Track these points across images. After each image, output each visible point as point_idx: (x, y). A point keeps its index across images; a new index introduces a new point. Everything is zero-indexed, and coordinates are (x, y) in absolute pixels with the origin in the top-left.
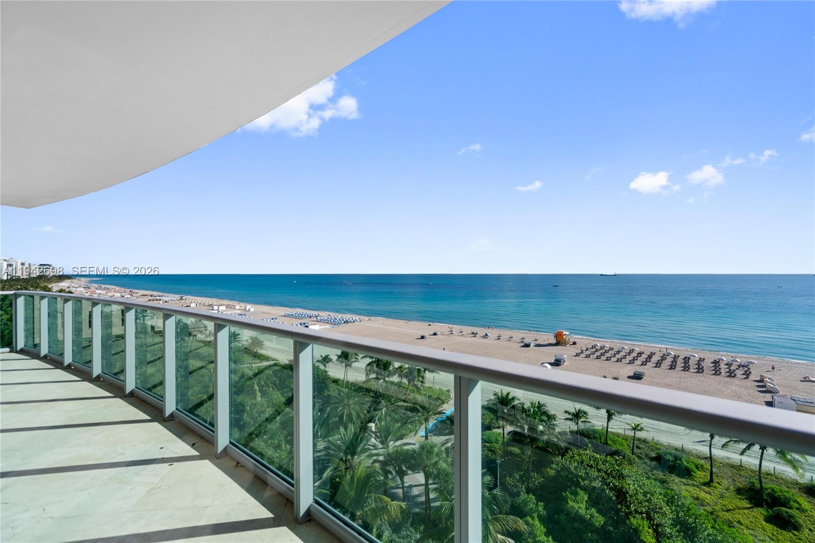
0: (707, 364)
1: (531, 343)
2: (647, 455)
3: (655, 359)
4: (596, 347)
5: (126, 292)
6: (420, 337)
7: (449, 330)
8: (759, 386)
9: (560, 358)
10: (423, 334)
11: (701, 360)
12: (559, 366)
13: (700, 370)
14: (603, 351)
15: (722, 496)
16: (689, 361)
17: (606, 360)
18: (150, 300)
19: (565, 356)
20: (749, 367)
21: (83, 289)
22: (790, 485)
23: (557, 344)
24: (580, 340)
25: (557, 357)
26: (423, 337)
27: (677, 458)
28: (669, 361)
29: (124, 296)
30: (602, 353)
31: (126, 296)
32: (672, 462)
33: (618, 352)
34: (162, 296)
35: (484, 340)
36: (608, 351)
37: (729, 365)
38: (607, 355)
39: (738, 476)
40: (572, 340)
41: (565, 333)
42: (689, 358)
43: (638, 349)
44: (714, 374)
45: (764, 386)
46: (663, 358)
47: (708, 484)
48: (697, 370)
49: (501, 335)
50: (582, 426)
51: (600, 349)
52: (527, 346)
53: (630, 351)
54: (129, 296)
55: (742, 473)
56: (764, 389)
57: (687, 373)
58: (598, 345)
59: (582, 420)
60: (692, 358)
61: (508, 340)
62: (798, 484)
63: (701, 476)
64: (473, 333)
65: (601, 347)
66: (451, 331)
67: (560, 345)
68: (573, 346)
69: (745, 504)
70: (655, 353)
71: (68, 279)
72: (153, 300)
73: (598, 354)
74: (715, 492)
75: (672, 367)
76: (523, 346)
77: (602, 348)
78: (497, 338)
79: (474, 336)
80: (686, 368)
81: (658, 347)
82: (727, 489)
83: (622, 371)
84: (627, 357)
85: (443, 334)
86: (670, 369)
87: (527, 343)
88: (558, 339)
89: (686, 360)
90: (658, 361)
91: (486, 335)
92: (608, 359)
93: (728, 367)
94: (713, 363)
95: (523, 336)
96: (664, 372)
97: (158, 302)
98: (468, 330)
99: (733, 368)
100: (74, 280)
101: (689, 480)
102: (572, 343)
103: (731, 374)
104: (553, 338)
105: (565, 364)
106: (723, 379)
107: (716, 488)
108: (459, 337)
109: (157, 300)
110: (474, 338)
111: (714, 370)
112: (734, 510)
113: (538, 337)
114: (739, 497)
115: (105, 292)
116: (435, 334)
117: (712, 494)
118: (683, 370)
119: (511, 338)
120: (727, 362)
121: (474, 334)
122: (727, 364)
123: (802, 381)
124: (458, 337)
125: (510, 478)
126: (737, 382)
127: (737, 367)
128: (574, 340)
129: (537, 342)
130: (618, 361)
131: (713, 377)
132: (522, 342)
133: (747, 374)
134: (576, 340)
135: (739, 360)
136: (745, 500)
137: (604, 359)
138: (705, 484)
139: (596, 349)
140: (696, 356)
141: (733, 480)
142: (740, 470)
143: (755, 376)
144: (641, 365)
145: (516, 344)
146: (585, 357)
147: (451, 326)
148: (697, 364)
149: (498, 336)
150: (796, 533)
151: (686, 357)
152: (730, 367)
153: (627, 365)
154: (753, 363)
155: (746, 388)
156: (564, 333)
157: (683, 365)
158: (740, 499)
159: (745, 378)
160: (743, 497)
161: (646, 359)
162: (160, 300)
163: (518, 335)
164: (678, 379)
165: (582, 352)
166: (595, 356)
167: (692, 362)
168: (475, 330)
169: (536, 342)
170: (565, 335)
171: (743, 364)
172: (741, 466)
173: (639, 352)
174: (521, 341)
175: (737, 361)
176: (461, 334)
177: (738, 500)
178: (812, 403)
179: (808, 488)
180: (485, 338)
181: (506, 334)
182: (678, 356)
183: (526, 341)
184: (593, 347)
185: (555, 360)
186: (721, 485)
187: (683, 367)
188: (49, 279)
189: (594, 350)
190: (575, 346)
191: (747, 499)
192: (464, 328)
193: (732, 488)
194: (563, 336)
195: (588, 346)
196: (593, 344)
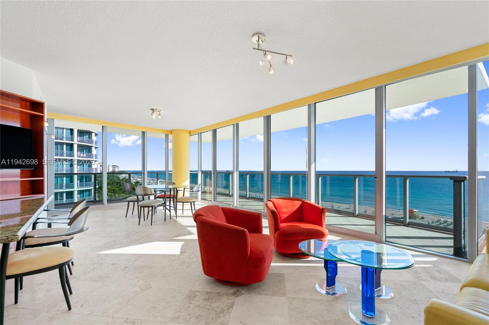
1: (389, 216)
4: (440, 222)
5: (151, 180)
7: (331, 206)
24: (427, 216)
29: (150, 182)
40: (420, 216)
41: (415, 210)
54: (153, 182)
65: (444, 222)
67: (412, 219)
68: (422, 220)
102: (421, 218)
113: (394, 212)
128: (422, 216)
134: (424, 216)
139: (440, 223)
149: (365, 210)
156: (414, 211)
169: (392, 216)
170: (415, 212)
190: (423, 220)
194: (413, 213)
195: (433, 220)
196: (438, 219)
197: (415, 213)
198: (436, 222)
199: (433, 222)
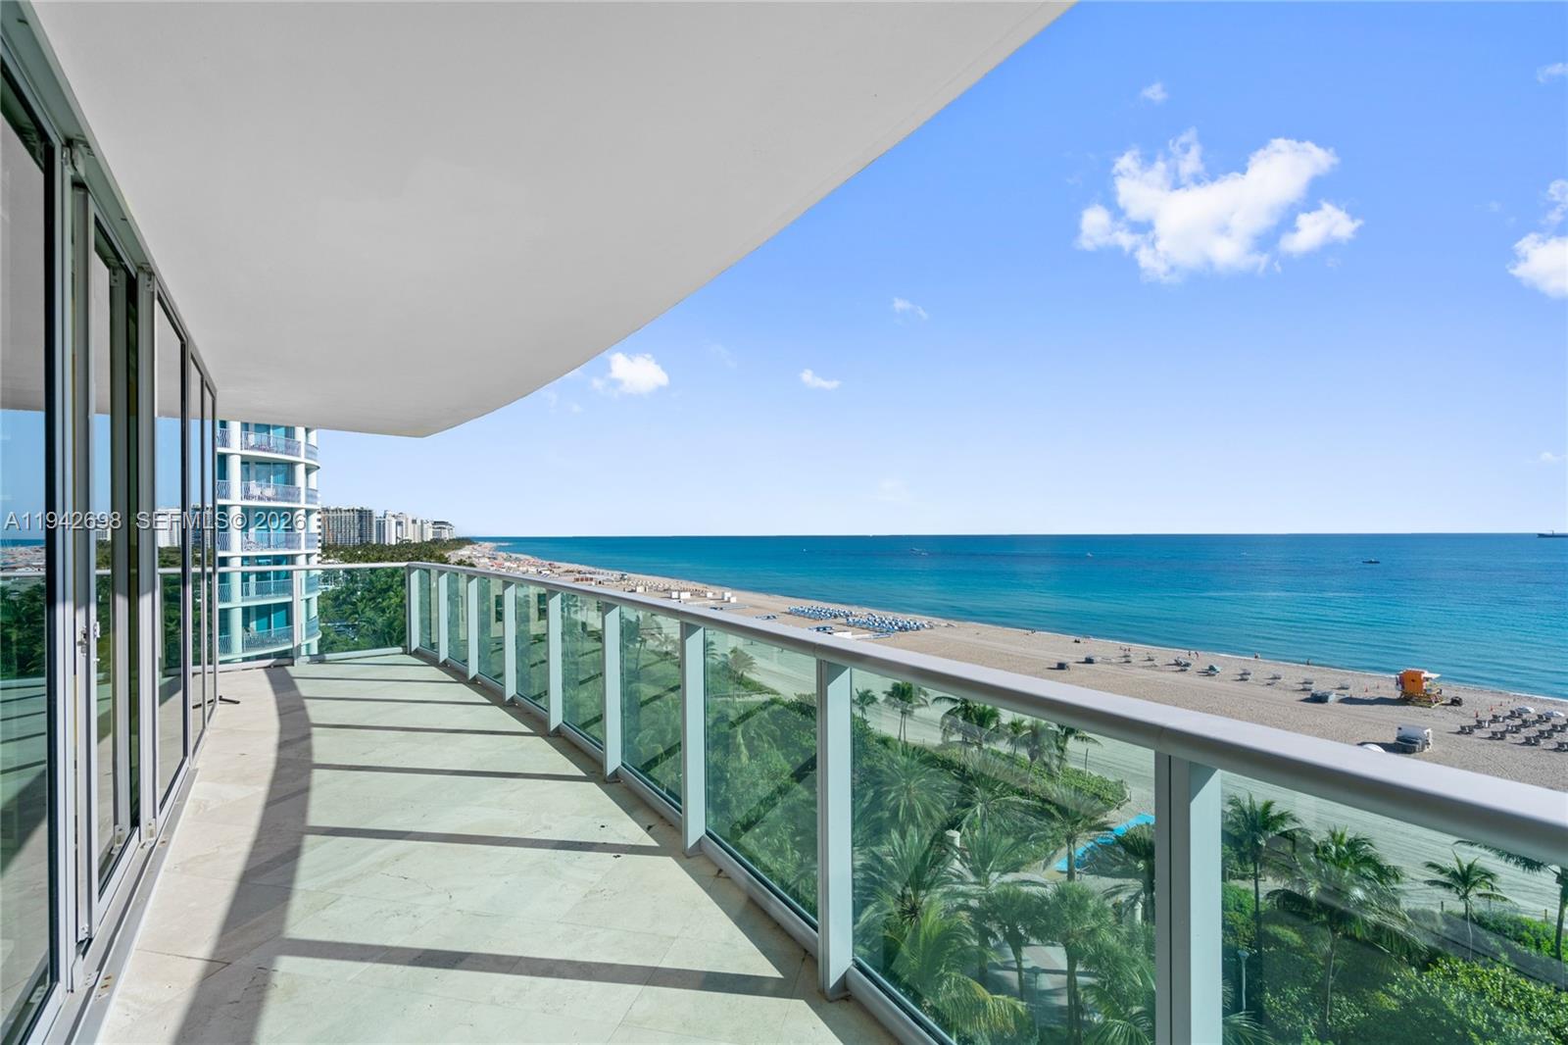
1: (1330, 693)
4: (1525, 716)
5: (544, 566)
6: (1056, 666)
7: (1122, 653)
9: (1414, 736)
10: (1063, 660)
12: (1410, 753)
14: (1546, 727)
17: (1555, 750)
18: (577, 580)
19: (1429, 730)
21: (487, 560)
23: (1405, 700)
24: (1472, 696)
25: (1402, 733)
26: (1061, 666)
29: (541, 572)
30: (1542, 733)
31: (544, 572)
34: (594, 573)
35: (1207, 681)
40: (1449, 694)
41: (1426, 674)
49: (1249, 670)
50: (1479, 906)
51: (1537, 722)
52: (1320, 699)
54: (548, 572)
58: (1532, 710)
59: (1480, 891)
61: (1269, 684)
64: (1178, 664)
65: (1540, 717)
66: (1125, 656)
67: (1414, 704)
68: (1453, 708)
71: (468, 544)
72: (582, 580)
73: (1532, 732)
76: (1306, 700)
77: (1541, 719)
78: (1239, 677)
79: (1182, 670)
85: (1107, 661)
87: (1319, 693)
88: (1407, 689)
91: (1212, 668)
95: (1308, 675)
97: (589, 582)
98: (1165, 654)
100: (476, 547)
102: (1449, 702)
104: (1393, 685)
105: (1427, 750)
108: (1145, 671)
109: (587, 580)
110: (1181, 676)
113: (1348, 681)
115: (515, 565)
116: (1089, 661)
119: (1276, 678)
121: (1182, 666)
124: (1141, 670)
125: (1273, 996)
128: (1453, 695)
129: (1347, 694)
132: (1304, 690)
134: (1461, 695)
137: (1550, 747)
139: (1525, 721)
145: (1288, 694)
146: (1490, 738)
147: (1125, 645)
149: (1242, 672)
156: (1423, 676)
162: (591, 579)
163: (1294, 674)
165: (1479, 725)
166: (1520, 737)
168: (1182, 655)
169: (1342, 691)
170: (1427, 679)
174: (1301, 687)
176: (1149, 663)
180: (1209, 675)
181: (1262, 668)
183: (1317, 688)
184: (1513, 715)
185: (1398, 739)
188: (445, 544)
189: (1518, 722)
190: (1458, 708)
192: (1154, 651)
194: (1421, 682)
195: (1498, 712)
196: (1515, 706)
197: (1428, 683)
198: (1508, 718)
199: (1495, 717)
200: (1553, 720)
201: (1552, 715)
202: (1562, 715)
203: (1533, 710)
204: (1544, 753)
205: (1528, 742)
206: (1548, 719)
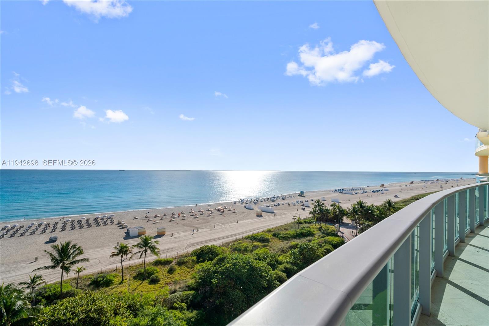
0: (91, 221)
2: (85, 285)
3: (60, 226)
8: (119, 226)
11: (87, 220)
13: (89, 226)
14: (15, 230)
15: (129, 285)
16: (81, 222)
17: (20, 236)
20: (112, 218)
22: (149, 265)
27: (103, 277)
28: (69, 226)
30: (14, 232)
32: (102, 281)
33: (29, 227)
36: (20, 228)
37: (102, 219)
38: (20, 232)
39: (131, 272)
42: (81, 220)
43: (45, 222)
44: (97, 226)
45: (122, 226)
46: (65, 224)
47: (121, 283)
48: (88, 226)
51: (11, 229)
53: (39, 224)
55: (132, 269)
56: (122, 227)
57: (82, 229)
58: (9, 226)
60: (82, 220)
62: (151, 263)
63: (116, 280)
69: (140, 282)
70: (58, 222)
73: (11, 232)
74: (126, 284)
75: (73, 228)
77: (12, 228)
80: (81, 227)
81: (59, 218)
82: (130, 280)
83: (38, 240)
84: (38, 229)
86: (72, 230)
89: (80, 222)
90: (63, 226)
92: (22, 235)
93: (102, 220)
94: (94, 220)
96: (69, 233)
99: (105, 220)
101: (112, 286)
103: (105, 224)
106: (102, 227)
107: (125, 282)
111: (96, 224)
112: (137, 287)
114: (136, 281)
117: (126, 286)
118: (80, 228)
120: (101, 218)
122: (101, 219)
123: (133, 219)
126: (109, 227)
127: (107, 219)
130: (31, 234)
131: (97, 227)
133: (112, 222)
135: (107, 216)
136: (139, 281)
137: (18, 236)
138: (120, 284)
140: (85, 218)
141: (130, 274)
142: (130, 268)
143: (116, 222)
144: (51, 232)
148: (86, 223)
150: (159, 283)
151: (79, 220)
152: (103, 220)
153: (40, 235)
154: (113, 216)
155: (114, 229)
157: (79, 225)
158: (137, 281)
159: (112, 224)
160: (137, 280)
161: (54, 227)
164: (79, 234)
166: (8, 236)
167: (83, 222)
171: (108, 217)
172: (130, 266)
173: (46, 224)
175: (106, 216)
177: (136, 282)
178: (143, 227)
179: (155, 263)
182: (74, 221)
184: (3, 229)
186: (126, 280)
187: (79, 226)
189: (5, 231)
191: (139, 280)
193: (131, 278)
200: (7, 228)
201: (16, 226)
202: (19, 225)
203: (18, 225)
204: (17, 238)
205: (11, 236)
206: (5, 228)
